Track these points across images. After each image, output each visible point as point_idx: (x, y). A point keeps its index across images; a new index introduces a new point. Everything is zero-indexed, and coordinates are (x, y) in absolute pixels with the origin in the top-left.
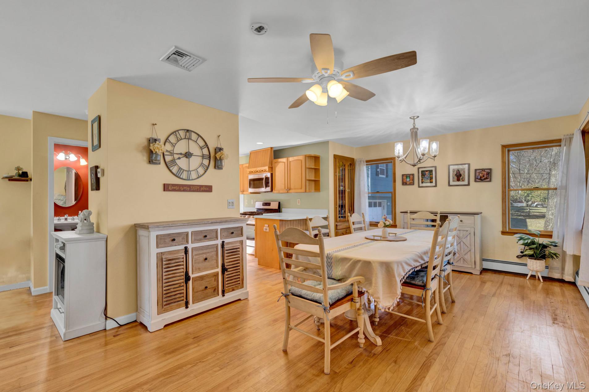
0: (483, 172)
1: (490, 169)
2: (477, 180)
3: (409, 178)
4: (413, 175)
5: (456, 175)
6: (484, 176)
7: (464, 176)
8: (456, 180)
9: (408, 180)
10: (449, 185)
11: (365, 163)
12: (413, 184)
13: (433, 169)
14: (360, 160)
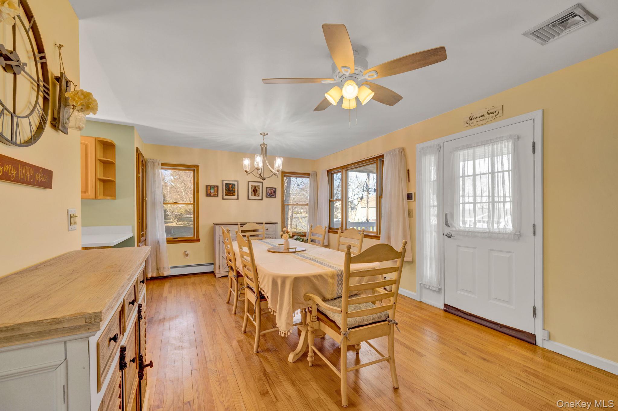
0: (271, 190)
1: (276, 188)
2: (268, 196)
3: (213, 189)
4: (217, 187)
5: (253, 190)
6: (271, 193)
7: (259, 192)
8: (253, 195)
9: (212, 191)
10: (249, 199)
11: (161, 167)
12: (217, 196)
13: (236, 183)
14: (153, 161)
